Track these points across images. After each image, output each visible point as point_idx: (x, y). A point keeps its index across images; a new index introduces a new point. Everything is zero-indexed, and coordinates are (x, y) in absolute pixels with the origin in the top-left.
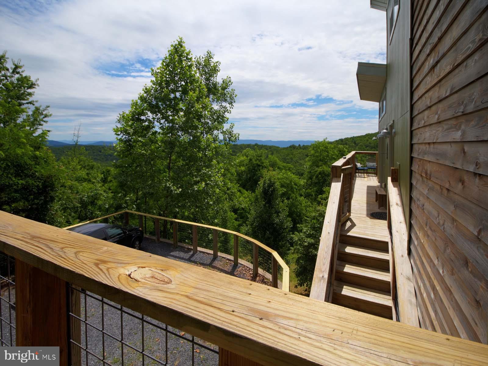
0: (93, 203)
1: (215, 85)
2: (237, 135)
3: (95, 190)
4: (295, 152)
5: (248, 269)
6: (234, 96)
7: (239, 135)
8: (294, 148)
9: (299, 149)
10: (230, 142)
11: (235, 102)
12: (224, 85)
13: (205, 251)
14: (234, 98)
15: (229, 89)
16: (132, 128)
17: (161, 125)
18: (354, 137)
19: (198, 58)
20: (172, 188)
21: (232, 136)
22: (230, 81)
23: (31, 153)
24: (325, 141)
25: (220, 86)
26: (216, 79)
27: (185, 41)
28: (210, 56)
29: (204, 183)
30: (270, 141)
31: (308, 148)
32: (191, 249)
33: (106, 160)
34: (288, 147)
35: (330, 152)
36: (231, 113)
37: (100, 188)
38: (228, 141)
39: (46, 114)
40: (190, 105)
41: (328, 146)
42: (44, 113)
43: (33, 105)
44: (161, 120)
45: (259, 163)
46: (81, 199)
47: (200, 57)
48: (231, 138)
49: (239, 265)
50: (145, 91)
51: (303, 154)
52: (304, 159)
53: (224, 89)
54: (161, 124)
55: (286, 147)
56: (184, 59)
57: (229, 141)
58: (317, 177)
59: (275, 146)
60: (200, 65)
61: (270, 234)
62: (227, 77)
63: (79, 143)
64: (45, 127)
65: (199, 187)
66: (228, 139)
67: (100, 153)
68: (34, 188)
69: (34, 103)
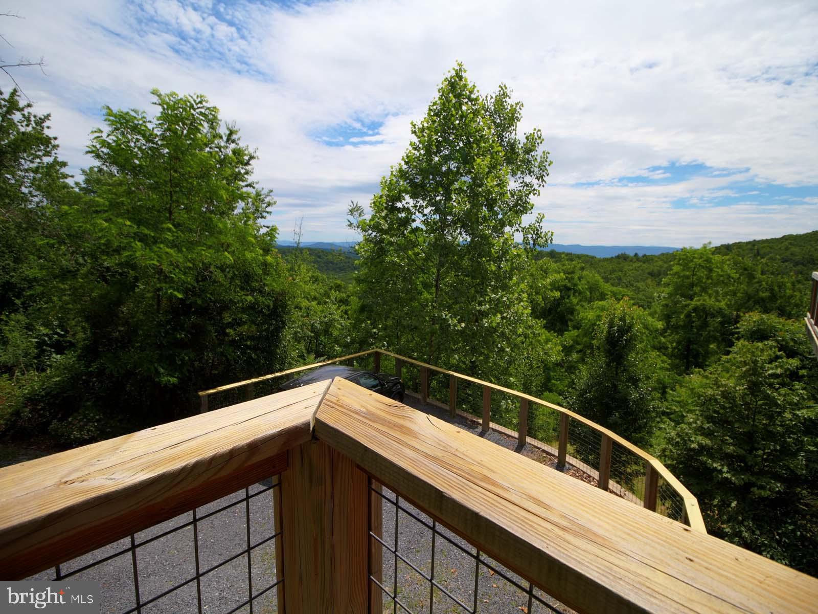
0: (326, 332)
1: (512, 146)
2: (549, 234)
3: (330, 314)
4: (627, 267)
5: (585, 475)
6: (547, 164)
7: (552, 235)
8: (625, 259)
9: (635, 262)
10: (537, 247)
11: (548, 175)
12: (529, 145)
13: (503, 431)
14: (547, 167)
15: (539, 152)
16: (387, 221)
17: (425, 218)
18: (755, 240)
19: (483, 100)
20: (450, 322)
21: (540, 237)
22: (540, 138)
23: (261, 258)
24: (705, 247)
25: (522, 147)
26: (516, 134)
27: (466, 69)
28: (503, 95)
29: (499, 316)
30: (578, 246)
31: (652, 260)
32: (478, 424)
33: (327, 270)
34: (612, 258)
35: (715, 269)
36: (539, 195)
37: (335, 312)
38: (532, 245)
39: (269, 202)
40: (477, 182)
41: (711, 258)
42: (267, 200)
43: (254, 188)
44: (425, 210)
45: (569, 285)
46: (312, 325)
47: (487, 97)
48: (537, 239)
49: (567, 466)
50: (405, 161)
51: (642, 270)
52: (644, 281)
53: (528, 151)
54: (424, 215)
55: (609, 256)
56: (464, 101)
57: (534, 244)
58: (688, 316)
59: (587, 256)
60: (486, 111)
61: (620, 418)
62: (535, 129)
63: (301, 245)
64: (269, 221)
65: (492, 322)
66: (532, 242)
67: (319, 260)
68: (264, 308)
69: (255, 185)
